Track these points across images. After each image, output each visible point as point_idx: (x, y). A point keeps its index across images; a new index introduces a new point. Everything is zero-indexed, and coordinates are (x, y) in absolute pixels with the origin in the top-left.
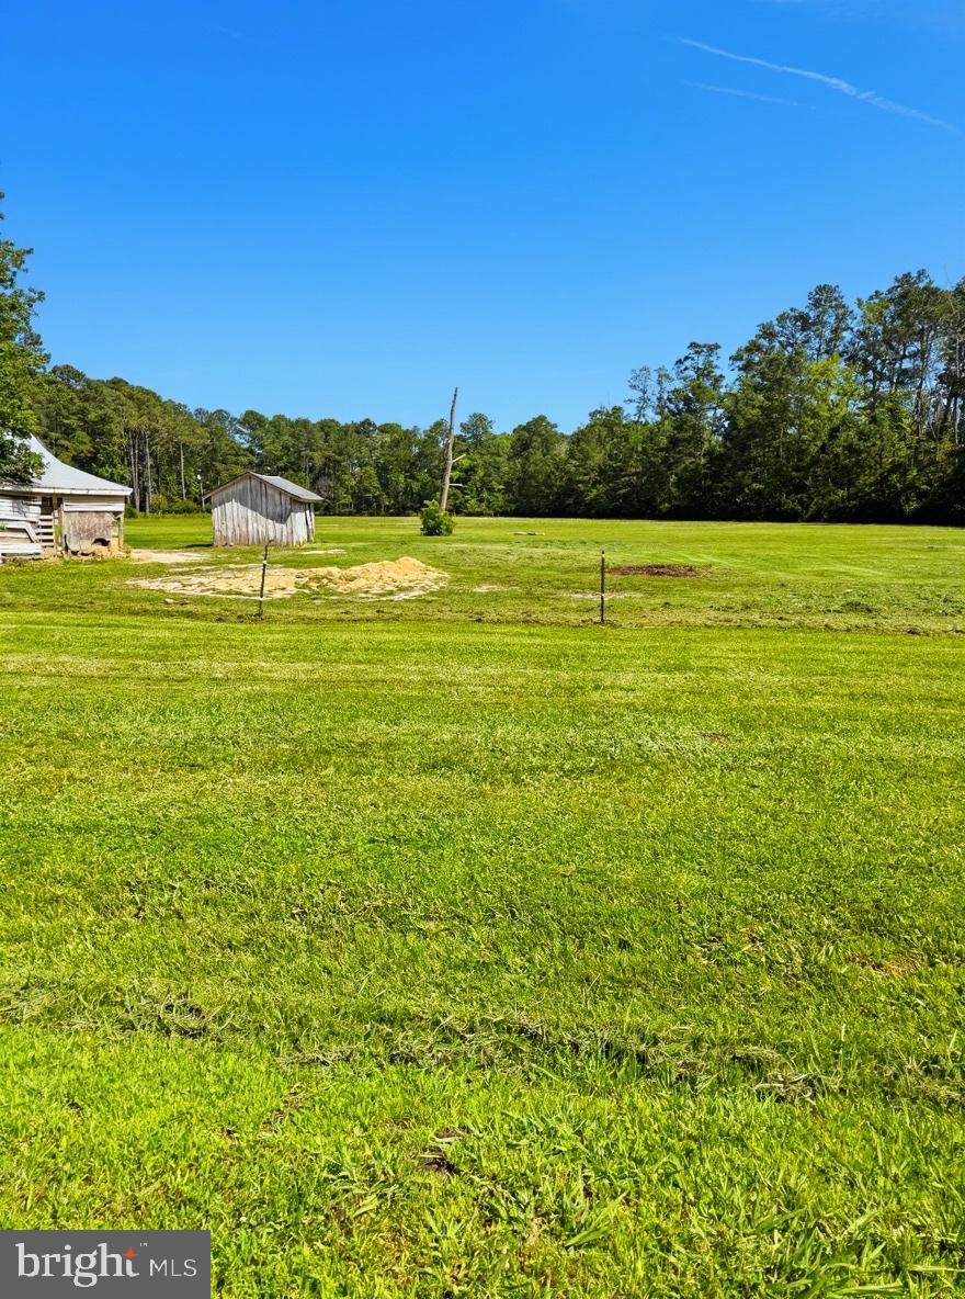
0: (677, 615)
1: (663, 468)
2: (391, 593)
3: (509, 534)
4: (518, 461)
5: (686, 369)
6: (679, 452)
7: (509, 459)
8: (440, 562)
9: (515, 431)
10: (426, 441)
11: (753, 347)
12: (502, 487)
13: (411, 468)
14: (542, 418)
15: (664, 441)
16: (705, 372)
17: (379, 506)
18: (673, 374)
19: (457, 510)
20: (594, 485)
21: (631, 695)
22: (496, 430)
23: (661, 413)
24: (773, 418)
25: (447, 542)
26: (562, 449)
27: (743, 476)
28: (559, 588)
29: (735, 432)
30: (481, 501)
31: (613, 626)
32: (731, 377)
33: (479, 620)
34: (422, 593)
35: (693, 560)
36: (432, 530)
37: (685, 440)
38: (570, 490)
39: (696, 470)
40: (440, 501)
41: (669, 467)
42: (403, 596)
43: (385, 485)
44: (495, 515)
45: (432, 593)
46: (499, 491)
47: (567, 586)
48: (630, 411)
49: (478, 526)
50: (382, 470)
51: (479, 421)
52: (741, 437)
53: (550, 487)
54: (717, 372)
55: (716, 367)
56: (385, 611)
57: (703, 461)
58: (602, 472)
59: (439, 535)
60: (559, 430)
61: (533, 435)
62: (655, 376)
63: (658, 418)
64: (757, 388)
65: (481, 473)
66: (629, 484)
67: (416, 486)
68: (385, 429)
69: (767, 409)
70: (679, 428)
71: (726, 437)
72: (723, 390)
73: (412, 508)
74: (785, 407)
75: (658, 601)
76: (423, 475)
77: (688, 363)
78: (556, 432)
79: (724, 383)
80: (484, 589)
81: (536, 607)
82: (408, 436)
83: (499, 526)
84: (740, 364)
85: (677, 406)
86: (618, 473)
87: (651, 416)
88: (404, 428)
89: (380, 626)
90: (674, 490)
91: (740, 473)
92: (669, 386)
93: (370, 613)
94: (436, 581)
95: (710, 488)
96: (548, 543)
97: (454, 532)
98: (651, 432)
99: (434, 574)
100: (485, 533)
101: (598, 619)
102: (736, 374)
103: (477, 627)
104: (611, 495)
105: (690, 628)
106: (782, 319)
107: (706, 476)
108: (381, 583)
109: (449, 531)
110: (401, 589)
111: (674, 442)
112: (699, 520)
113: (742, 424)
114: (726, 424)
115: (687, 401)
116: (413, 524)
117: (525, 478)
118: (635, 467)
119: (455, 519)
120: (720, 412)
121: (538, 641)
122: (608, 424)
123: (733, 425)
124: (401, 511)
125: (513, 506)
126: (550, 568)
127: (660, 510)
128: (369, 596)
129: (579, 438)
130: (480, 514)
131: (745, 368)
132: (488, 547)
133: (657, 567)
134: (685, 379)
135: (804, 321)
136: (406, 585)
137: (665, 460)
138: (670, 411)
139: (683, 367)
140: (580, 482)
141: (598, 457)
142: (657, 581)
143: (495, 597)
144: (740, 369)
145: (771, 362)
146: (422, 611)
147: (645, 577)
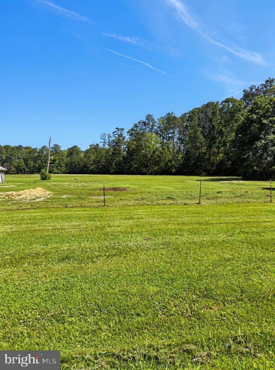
0: (125, 202)
1: (111, 161)
2: (34, 199)
3: (69, 179)
4: (69, 159)
5: (115, 134)
6: (115, 156)
7: (66, 157)
8: (48, 188)
9: (67, 149)
10: (39, 152)
11: (132, 130)
12: (64, 165)
13: (35, 160)
14: (75, 147)
15: (111, 154)
16: (120, 135)
17: (25, 171)
18: (112, 136)
19: (50, 172)
20: (92, 165)
22: (62, 149)
23: (109, 146)
24: (139, 148)
25: (50, 182)
26: (82, 155)
28: (88, 196)
29: (129, 151)
30: (58, 169)
31: (108, 206)
32: (127, 137)
33: (66, 207)
34: (45, 199)
35: (124, 186)
36: (44, 178)
37: (116, 153)
38: (85, 166)
39: (120, 162)
40: (46, 170)
41: (113, 160)
42: (38, 200)
43: (27, 165)
44: (63, 173)
45: (48, 199)
46: (63, 166)
47: (91, 194)
48: (101, 145)
49: (57, 177)
50: (26, 160)
51: (56, 147)
52: (131, 153)
53: (79, 165)
54: (124, 136)
55: (123, 134)
56: (33, 205)
57: (122, 159)
58: (94, 161)
59: (46, 180)
60: (81, 150)
61: (73, 151)
62: (107, 136)
63: (109, 147)
64: (134, 140)
65: (57, 161)
66: (102, 165)
67: (37, 165)
68: (27, 148)
69: (137, 145)
70: (115, 150)
71: (127, 153)
72: (125, 141)
73: (37, 172)
74: (141, 145)
75: (118, 198)
76: (39, 162)
77: (116, 133)
78: (80, 151)
79: (125, 139)
80: (65, 197)
81: (82, 202)
82: (34, 150)
83: (63, 177)
84: (129, 134)
85: (114, 144)
86: (99, 162)
87: (107, 147)
88: (33, 148)
89: (33, 211)
90: (114, 167)
91: (131, 162)
92: (111, 139)
93: (29, 206)
94: (49, 194)
96: (81, 182)
97: (51, 179)
98: (107, 151)
99: (48, 192)
100: (61, 179)
101: (103, 204)
102: (129, 136)
103: (66, 209)
104: (97, 168)
105: (129, 206)
106: (139, 122)
108: (30, 196)
109: (49, 179)
110: (38, 198)
111: (113, 154)
112: (125, 175)
113: (131, 149)
114: (127, 149)
115: (116, 143)
116: (37, 177)
117: (71, 163)
118: (103, 160)
119: (51, 175)
120: (125, 146)
121: (87, 212)
122: (95, 148)
123: (129, 149)
124: (32, 173)
125: (68, 171)
126: (84, 189)
127: (111, 172)
128: (27, 200)
129: (87, 152)
130: (58, 173)
131: (131, 135)
132: (63, 183)
133: (115, 188)
134: (115, 137)
135: (145, 124)
136: (39, 196)
137: (111, 158)
138: (112, 145)
139: (114, 134)
140: (88, 164)
141: (93, 157)
142: (116, 192)
143: (69, 199)
144: (130, 135)
145: (137, 134)
146: (46, 204)
147: (112, 191)
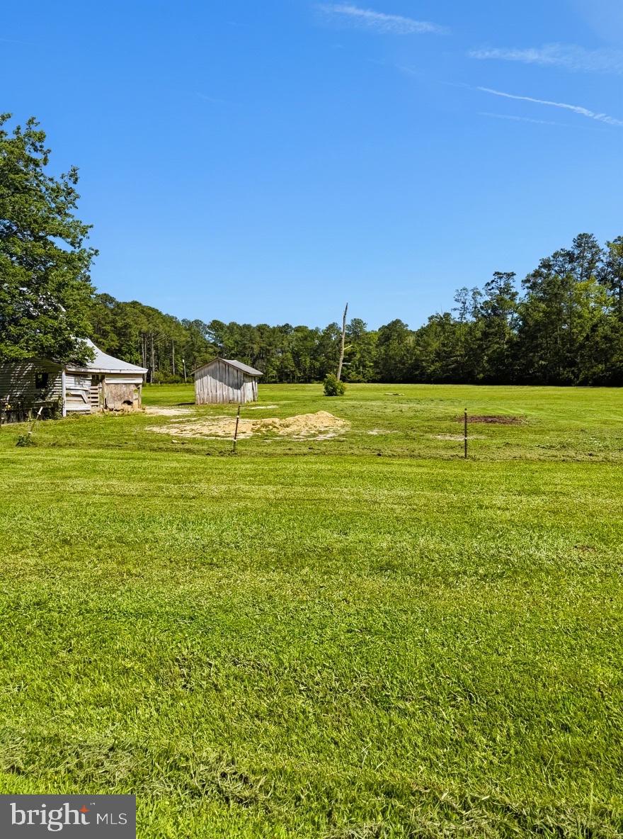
0: (517, 452)
1: (479, 351)
2: (314, 435)
3: (381, 394)
4: (382, 349)
5: (493, 288)
6: (489, 341)
7: (377, 346)
8: (341, 413)
9: (379, 329)
10: (323, 337)
11: (537, 274)
12: (372, 364)
13: (315, 353)
14: (398, 321)
15: (479, 335)
16: (506, 290)
17: (294, 377)
18: (483, 292)
19: (344, 379)
20: (433, 362)
21: (507, 513)
22: (368, 329)
23: (476, 317)
24: (553, 319)
25: (343, 400)
26: (411, 340)
27: (533, 356)
28: (426, 433)
29: (526, 328)
30: (359, 373)
31: (474, 460)
32: (522, 294)
33: (379, 455)
34: (334, 435)
35: (512, 412)
36: (331, 392)
37: (491, 334)
38: (416, 365)
39: (501, 353)
40: (336, 374)
41: (483, 350)
42: (321, 437)
43: (298, 364)
44: (368, 382)
45: (340, 436)
46: (370, 366)
47: (431, 430)
48: (456, 316)
49: (358, 390)
50: (296, 355)
51: (358, 323)
52: (531, 332)
53: (404, 364)
54: (513, 290)
55: (512, 287)
56: (313, 447)
57: (505, 346)
58: (438, 354)
59: (336, 395)
60: (409, 329)
61: (393, 331)
62: (471, 293)
63: (474, 320)
64: (541, 299)
65: (358, 356)
66: (456, 361)
67: (317, 364)
68: (299, 329)
69: (548, 312)
70: (488, 326)
71: (520, 331)
72: (518, 302)
73: (317, 379)
74: (560, 312)
75: (498, 441)
76: (322, 358)
77: (494, 285)
78: (407, 330)
79: (518, 297)
80: (374, 432)
81: (415, 445)
82: (313, 334)
83: (370, 390)
84: (528, 285)
85: (487, 312)
86: (449, 355)
87: (470, 318)
88: (310, 328)
89: (313, 459)
90: (486, 365)
91: (531, 354)
92: (481, 300)
93: (305, 450)
94: (343, 426)
95: (511, 364)
96: (409, 400)
97: (345, 393)
98: (470, 327)
99: (340, 422)
100: (366, 394)
101: (463, 454)
102: (526, 291)
103: (379, 460)
104: (444, 369)
105: (529, 461)
106: (556, 255)
107: (507, 356)
108: (307, 428)
109: (342, 393)
110: (320, 432)
111: (485, 335)
112: (512, 385)
113: (531, 323)
114: (521, 323)
115: (494, 309)
116: (317, 389)
117: (387, 358)
118: (460, 351)
119: (347, 385)
120: (516, 315)
121: (425, 470)
122: (441, 324)
123: (525, 323)
124: (307, 380)
125: (379, 377)
126: (416, 417)
127: (478, 379)
128: (301, 437)
129: (422, 333)
130: (359, 382)
131: (533, 287)
132: (368, 403)
133: (490, 417)
134: (491, 295)
135: (570, 257)
136: (322, 430)
137: (480, 346)
138: (483, 315)
139: (490, 288)
140: (423, 360)
141: (435, 345)
142: (493, 427)
143: (385, 438)
144: (528, 288)
145: (549, 284)
146: (337, 448)
147: (483, 424)
